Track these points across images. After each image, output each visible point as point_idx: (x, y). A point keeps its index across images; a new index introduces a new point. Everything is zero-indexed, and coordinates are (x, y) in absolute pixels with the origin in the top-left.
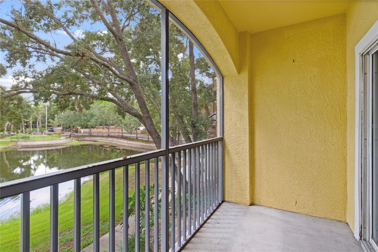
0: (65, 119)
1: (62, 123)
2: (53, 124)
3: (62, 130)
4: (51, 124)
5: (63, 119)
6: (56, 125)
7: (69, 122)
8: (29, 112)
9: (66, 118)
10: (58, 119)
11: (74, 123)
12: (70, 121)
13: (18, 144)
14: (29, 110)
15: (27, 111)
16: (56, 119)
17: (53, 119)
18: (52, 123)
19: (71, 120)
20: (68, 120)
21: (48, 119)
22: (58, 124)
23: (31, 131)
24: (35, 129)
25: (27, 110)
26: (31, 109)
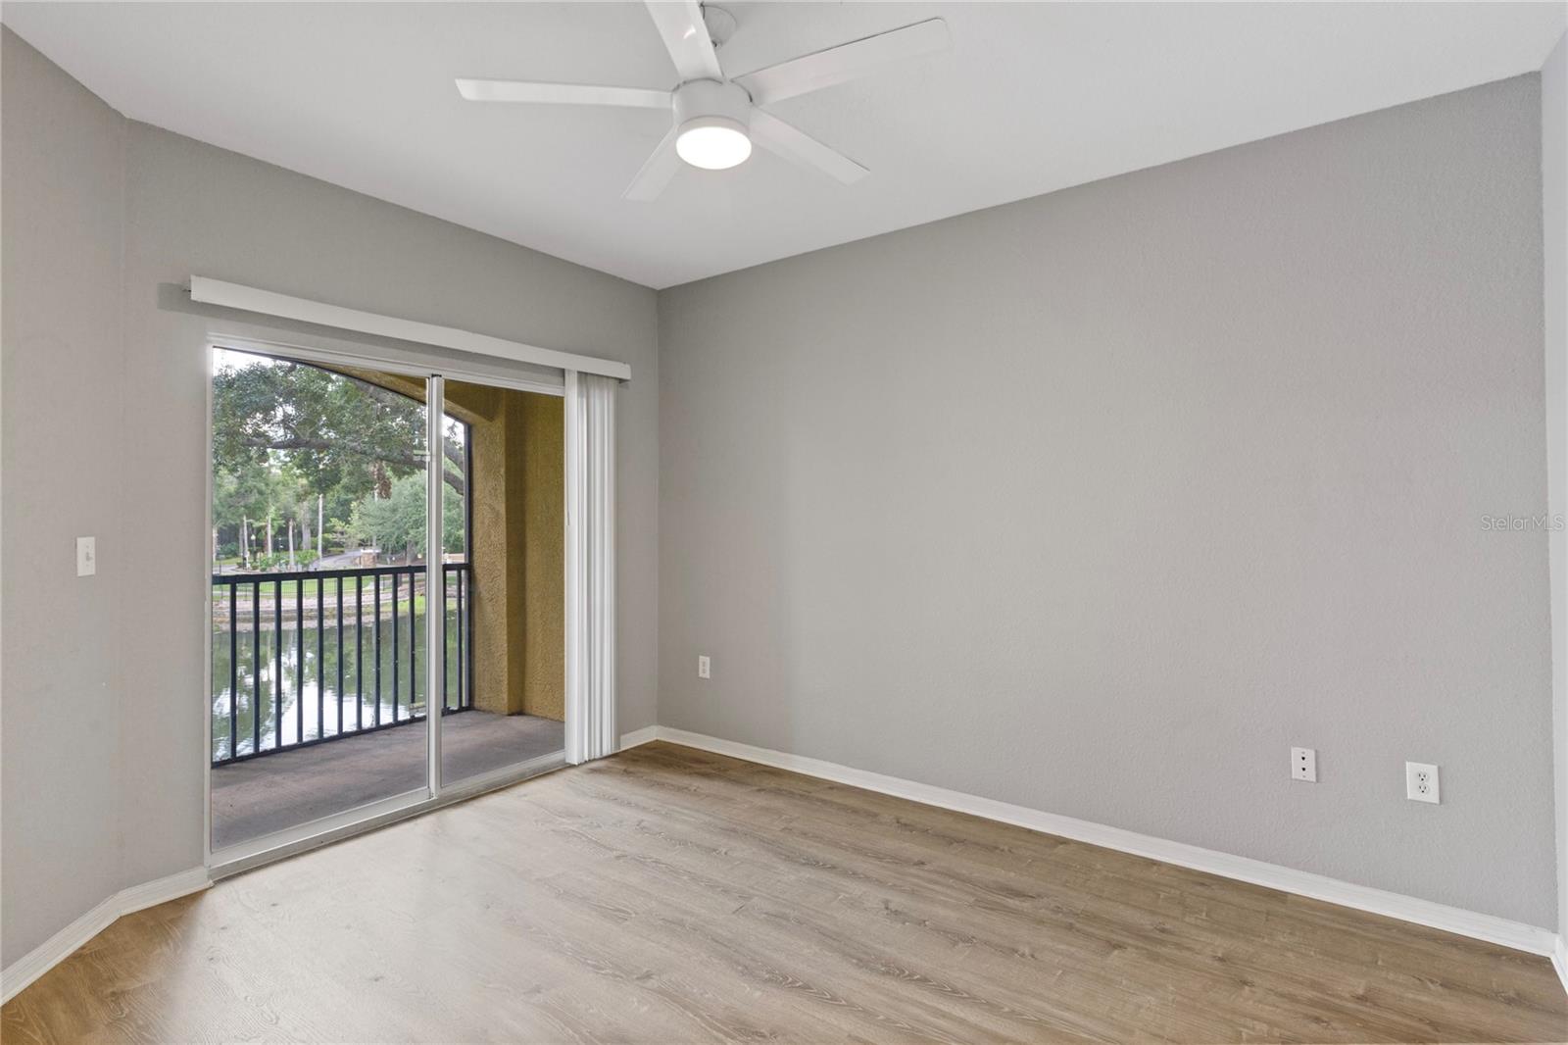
0: (383, 518)
1: (373, 531)
2: (345, 536)
3: (374, 557)
4: (339, 535)
5: (375, 517)
6: (355, 540)
7: (398, 529)
8: (261, 493)
9: (387, 514)
10: (360, 518)
11: (411, 531)
12: (401, 524)
13: (221, 608)
14: (262, 486)
15: (255, 491)
16: (355, 516)
17: (345, 517)
18: (342, 533)
19: (405, 520)
20: (395, 522)
21: (326, 520)
22: (362, 536)
23: (270, 562)
24: (283, 554)
25: (255, 486)
26: (267, 485)
